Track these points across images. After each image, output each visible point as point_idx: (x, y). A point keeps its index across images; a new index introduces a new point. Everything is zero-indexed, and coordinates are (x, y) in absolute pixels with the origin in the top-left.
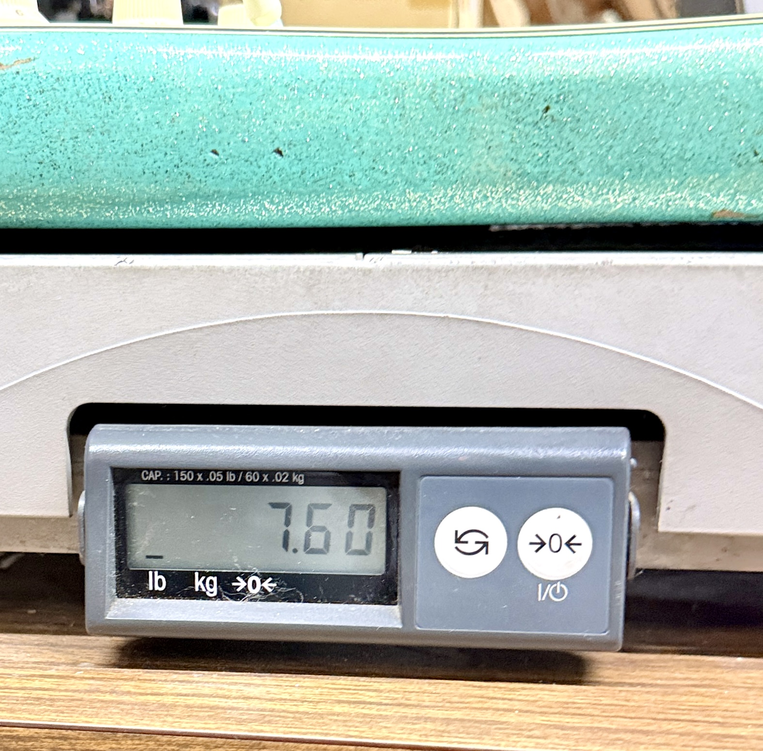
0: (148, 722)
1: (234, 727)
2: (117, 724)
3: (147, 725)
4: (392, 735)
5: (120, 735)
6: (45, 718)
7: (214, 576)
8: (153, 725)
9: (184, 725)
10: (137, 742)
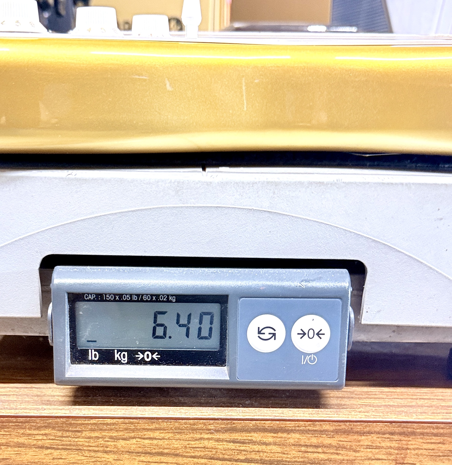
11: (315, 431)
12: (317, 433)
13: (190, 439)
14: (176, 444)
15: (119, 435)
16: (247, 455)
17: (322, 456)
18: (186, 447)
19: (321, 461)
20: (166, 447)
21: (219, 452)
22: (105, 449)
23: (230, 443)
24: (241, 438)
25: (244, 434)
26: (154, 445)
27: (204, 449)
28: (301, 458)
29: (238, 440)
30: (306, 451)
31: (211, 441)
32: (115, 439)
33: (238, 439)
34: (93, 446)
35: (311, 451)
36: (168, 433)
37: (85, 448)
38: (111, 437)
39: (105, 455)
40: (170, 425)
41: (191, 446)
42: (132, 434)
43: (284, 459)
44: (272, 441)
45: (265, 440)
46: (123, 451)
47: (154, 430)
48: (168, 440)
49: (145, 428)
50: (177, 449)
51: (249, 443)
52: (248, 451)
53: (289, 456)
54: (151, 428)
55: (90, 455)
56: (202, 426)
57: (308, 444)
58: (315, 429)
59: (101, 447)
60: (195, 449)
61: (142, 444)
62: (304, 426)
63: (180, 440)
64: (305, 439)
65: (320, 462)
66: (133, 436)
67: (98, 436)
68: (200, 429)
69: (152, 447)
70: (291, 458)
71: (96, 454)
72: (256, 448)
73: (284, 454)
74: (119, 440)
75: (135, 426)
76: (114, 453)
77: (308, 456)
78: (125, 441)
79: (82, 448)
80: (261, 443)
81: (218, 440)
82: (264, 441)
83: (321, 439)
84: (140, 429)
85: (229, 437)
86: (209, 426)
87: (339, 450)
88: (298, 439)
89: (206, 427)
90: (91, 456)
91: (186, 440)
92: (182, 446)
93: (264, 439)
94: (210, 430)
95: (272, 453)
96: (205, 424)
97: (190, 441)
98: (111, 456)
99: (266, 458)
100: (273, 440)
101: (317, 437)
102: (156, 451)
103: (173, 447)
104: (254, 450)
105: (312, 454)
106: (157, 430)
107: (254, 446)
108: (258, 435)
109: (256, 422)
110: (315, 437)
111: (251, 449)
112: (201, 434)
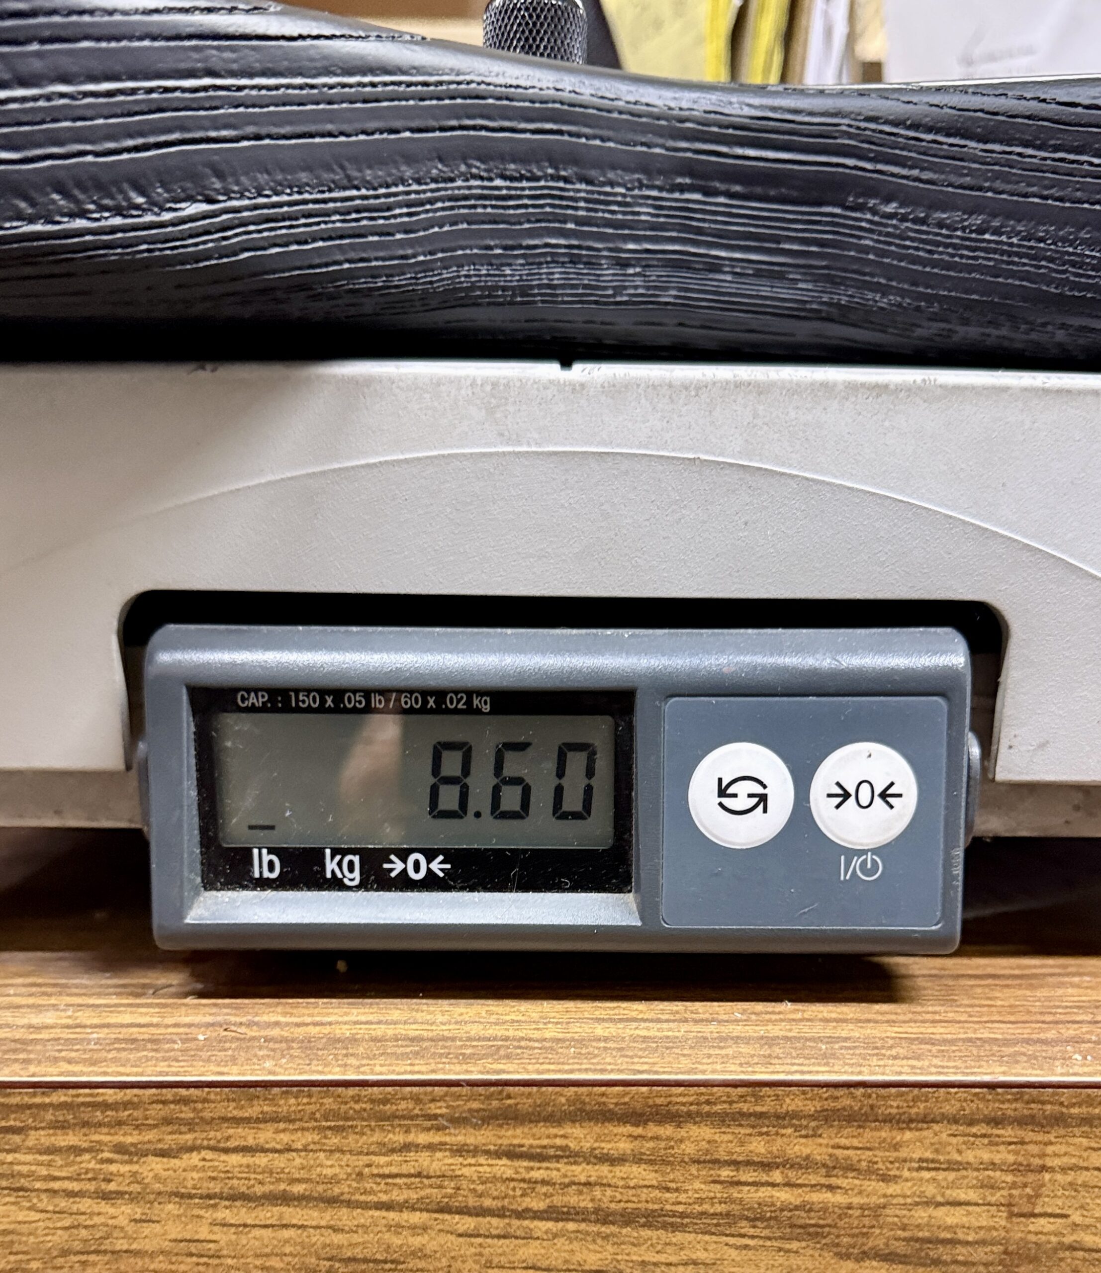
0: (320, 1068)
1: (458, 1068)
2: (270, 1073)
3: (321, 1073)
4: (700, 1067)
5: (276, 1090)
6: (149, 1070)
7: (354, 854)
8: (330, 1073)
9: (378, 1069)
10: (305, 1100)
11: (761, 1115)
12: (767, 1122)
13: (373, 1148)
14: (330, 1167)
15: (146, 1139)
16: (552, 1195)
17: (784, 1196)
18: (360, 1174)
19: (782, 1210)
20: (297, 1176)
21: (465, 1187)
22: (104, 1186)
23: (500, 1158)
24: (531, 1141)
25: (541, 1129)
26: (260, 1170)
27: (418, 1180)
28: (720, 1203)
29: (524, 1149)
30: (735, 1179)
31: (439, 1155)
32: (131, 1154)
33: (522, 1146)
34: (64, 1178)
35: (751, 1180)
36: (303, 1129)
37: (38, 1185)
38: (120, 1149)
39: (104, 1207)
40: (309, 1104)
41: (375, 1171)
42: (188, 1138)
43: (668, 1207)
44: (629, 1152)
45: (606, 1146)
46: (159, 1193)
47: (258, 1120)
48: (303, 1154)
49: (230, 1115)
50: (334, 1180)
51: (558, 1158)
52: (554, 1184)
53: (683, 1197)
54: (247, 1115)
55: (56, 1206)
56: (411, 1106)
57: (740, 1159)
58: (758, 1109)
59: (89, 1179)
60: (390, 1181)
61: (221, 1167)
62: (724, 1102)
63: (343, 1152)
64: (731, 1142)
65: (778, 1213)
66: (190, 1143)
67: (79, 1143)
68: (404, 1117)
69: (253, 1176)
70: (690, 1204)
71: (74, 1202)
72: (581, 1172)
73: (668, 1189)
74: (146, 1155)
75: (195, 1109)
76: (134, 1198)
77: (740, 1196)
78: (165, 1160)
79: (27, 1185)
80: (595, 1157)
81: (460, 1151)
82: (605, 1151)
83: (779, 1141)
84: (213, 1119)
85: (493, 1139)
86: (432, 1105)
87: (836, 1176)
88: (709, 1142)
89: (421, 1110)
90: (57, 1209)
91: (360, 1153)
92: (349, 1170)
93: (603, 1145)
94: (436, 1119)
95: (629, 1187)
96: (417, 1100)
97: (373, 1153)
98: (123, 1208)
99: (613, 1206)
100: (631, 1146)
101: (767, 1134)
102: (267, 1188)
103: (319, 1175)
104: (576, 1180)
105: (753, 1189)
106: (265, 1121)
107: (574, 1167)
108: (585, 1132)
109: (575, 1089)
110: (761, 1134)
111: (565, 1176)
112: (406, 1132)
